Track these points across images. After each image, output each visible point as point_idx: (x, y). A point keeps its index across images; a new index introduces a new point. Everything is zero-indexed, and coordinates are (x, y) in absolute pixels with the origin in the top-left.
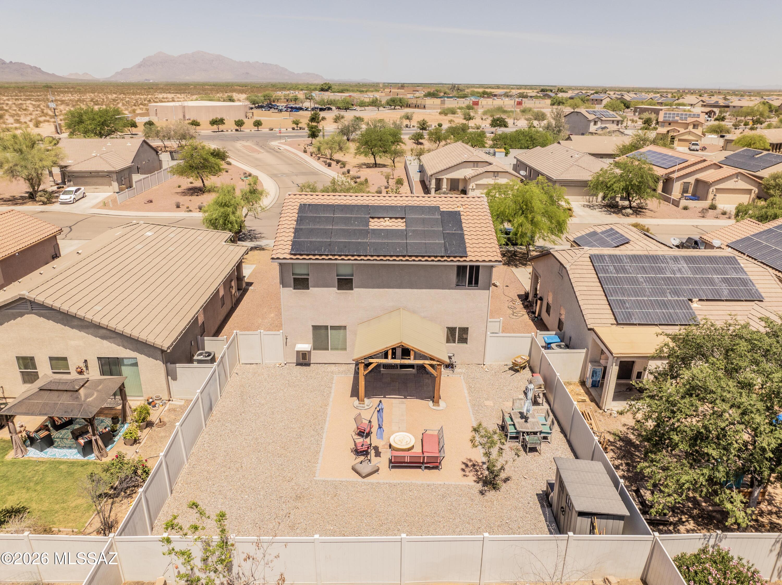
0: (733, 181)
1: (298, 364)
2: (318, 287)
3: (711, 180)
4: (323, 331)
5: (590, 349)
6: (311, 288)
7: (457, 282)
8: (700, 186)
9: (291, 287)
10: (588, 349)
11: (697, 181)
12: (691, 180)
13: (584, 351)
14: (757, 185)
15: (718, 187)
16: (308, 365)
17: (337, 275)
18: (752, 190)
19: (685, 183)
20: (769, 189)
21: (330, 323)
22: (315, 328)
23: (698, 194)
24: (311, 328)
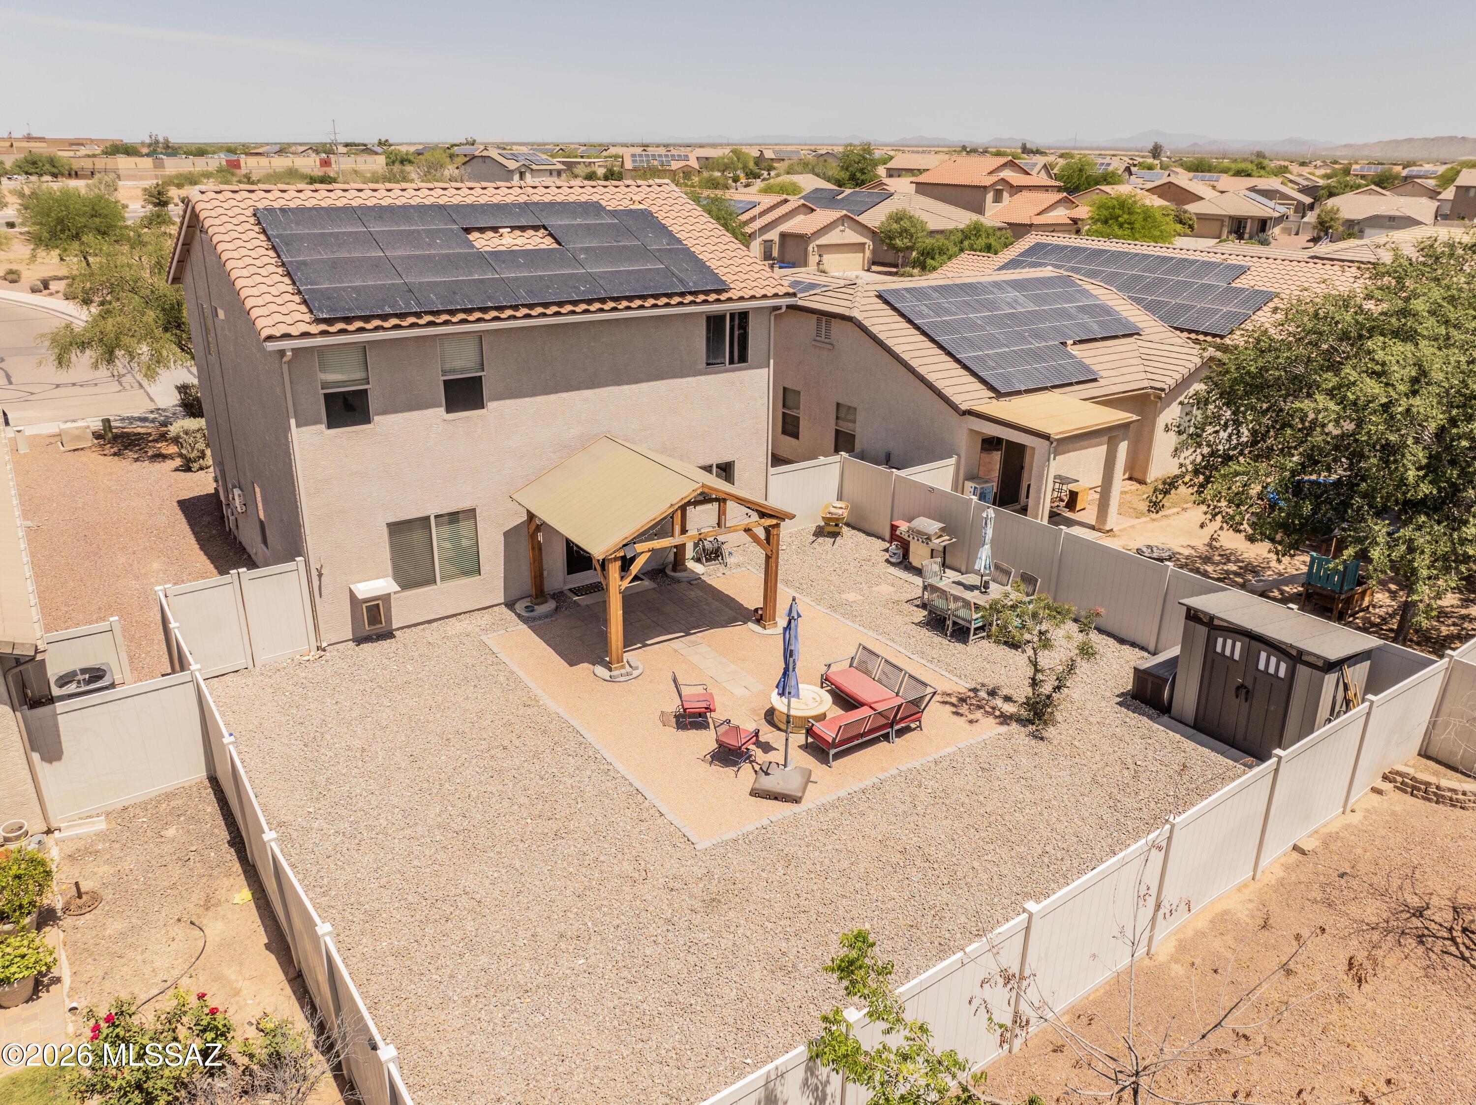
0: (838, 230)
1: (360, 640)
2: (396, 411)
3: (809, 230)
4: (417, 536)
5: (963, 455)
6: (376, 418)
7: (708, 357)
8: (790, 243)
9: (320, 422)
10: (959, 456)
11: (783, 236)
12: (773, 235)
13: (953, 460)
14: (870, 235)
15: (819, 242)
16: (389, 635)
17: (444, 373)
18: (864, 244)
19: (765, 241)
20: (891, 238)
21: (431, 510)
22: (397, 528)
23: (788, 257)
24: (385, 531)
